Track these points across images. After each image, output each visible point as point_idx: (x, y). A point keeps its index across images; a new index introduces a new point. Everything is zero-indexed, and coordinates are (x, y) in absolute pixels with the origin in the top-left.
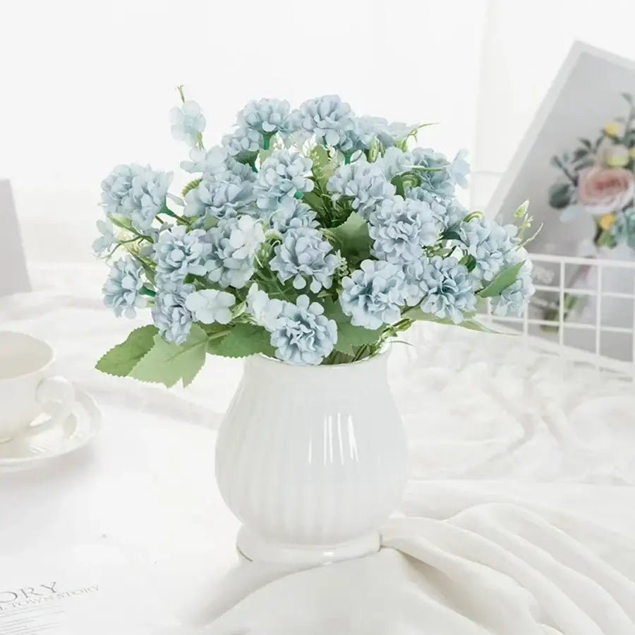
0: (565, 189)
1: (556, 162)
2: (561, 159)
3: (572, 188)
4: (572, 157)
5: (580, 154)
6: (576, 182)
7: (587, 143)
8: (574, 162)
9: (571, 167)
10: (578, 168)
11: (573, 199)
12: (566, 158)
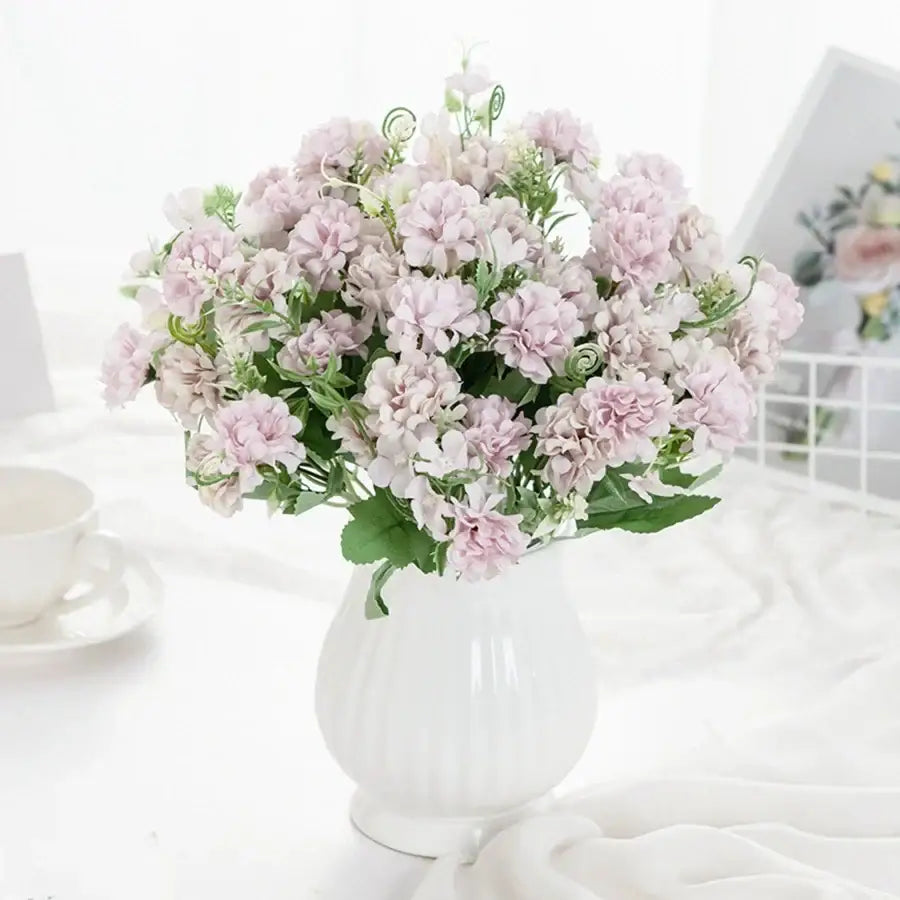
0: (816, 258)
1: (803, 219)
2: (810, 215)
3: (826, 257)
4: (825, 213)
5: (837, 208)
6: (831, 248)
7: (847, 193)
8: (828, 219)
9: (824, 227)
10: (835, 229)
11: (827, 272)
12: (817, 215)
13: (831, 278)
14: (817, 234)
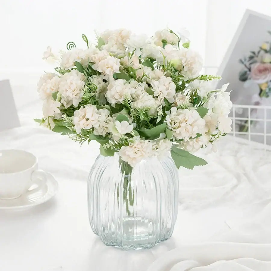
0: (245, 73)
1: (241, 61)
4: (248, 59)
5: (251, 58)
6: (250, 70)
7: (254, 53)
8: (248, 61)
10: (251, 64)
11: (249, 77)
12: (245, 60)
13: (250, 79)
14: (245, 66)
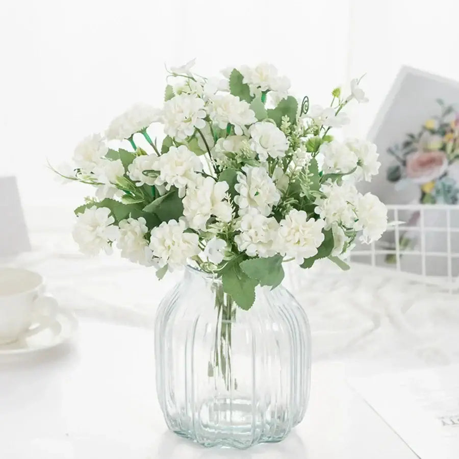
0: (397, 169)
1: (390, 151)
2: (394, 149)
3: (402, 168)
4: (400, 146)
5: (407, 144)
6: (404, 163)
7: (412, 136)
8: (402, 150)
9: (400, 154)
10: (406, 154)
11: (403, 174)
12: (397, 148)
13: (406, 177)
14: (398, 158)
